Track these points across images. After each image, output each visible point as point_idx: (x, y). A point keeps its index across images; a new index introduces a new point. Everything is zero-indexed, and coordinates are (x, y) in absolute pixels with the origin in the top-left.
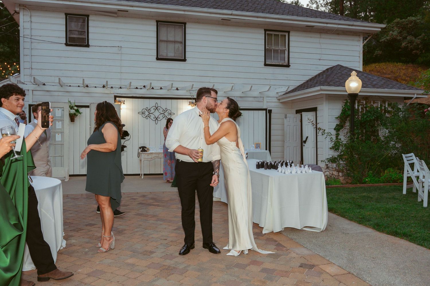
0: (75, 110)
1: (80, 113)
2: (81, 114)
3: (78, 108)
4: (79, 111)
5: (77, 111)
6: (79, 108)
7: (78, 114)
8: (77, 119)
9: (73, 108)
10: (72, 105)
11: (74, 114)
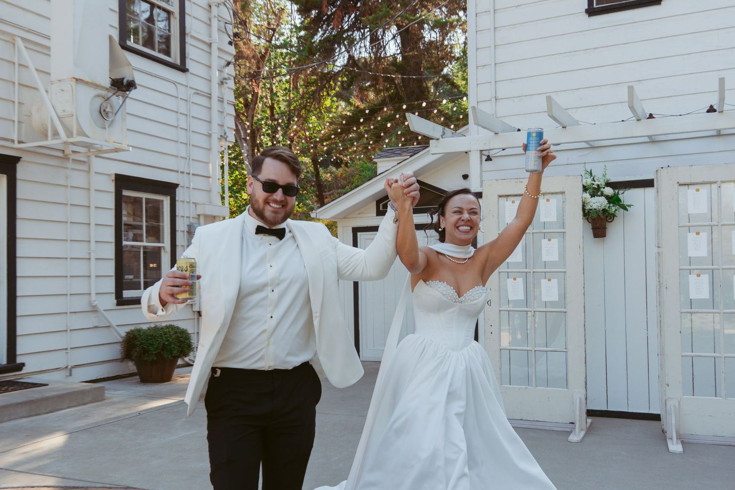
0: (607, 197)
1: (624, 208)
2: (627, 210)
3: (617, 191)
4: (619, 200)
5: (614, 200)
6: (621, 192)
7: (616, 210)
8: (614, 229)
9: (599, 193)
10: (597, 183)
11: (604, 210)
